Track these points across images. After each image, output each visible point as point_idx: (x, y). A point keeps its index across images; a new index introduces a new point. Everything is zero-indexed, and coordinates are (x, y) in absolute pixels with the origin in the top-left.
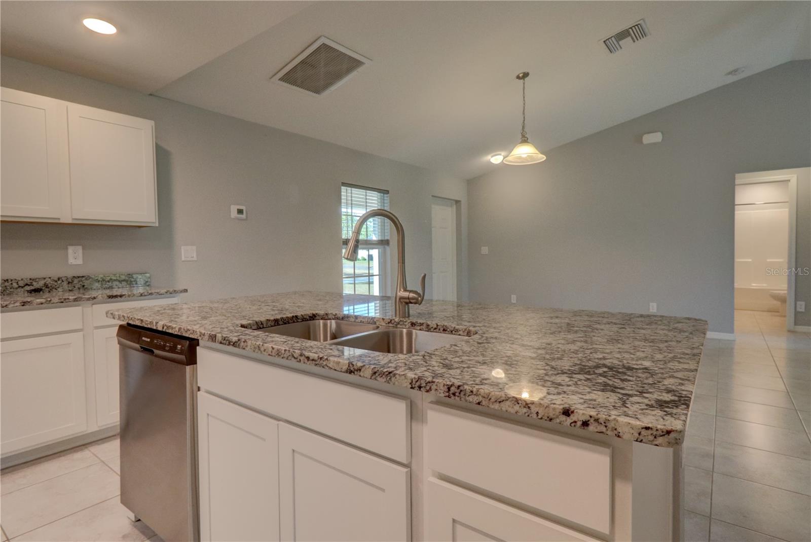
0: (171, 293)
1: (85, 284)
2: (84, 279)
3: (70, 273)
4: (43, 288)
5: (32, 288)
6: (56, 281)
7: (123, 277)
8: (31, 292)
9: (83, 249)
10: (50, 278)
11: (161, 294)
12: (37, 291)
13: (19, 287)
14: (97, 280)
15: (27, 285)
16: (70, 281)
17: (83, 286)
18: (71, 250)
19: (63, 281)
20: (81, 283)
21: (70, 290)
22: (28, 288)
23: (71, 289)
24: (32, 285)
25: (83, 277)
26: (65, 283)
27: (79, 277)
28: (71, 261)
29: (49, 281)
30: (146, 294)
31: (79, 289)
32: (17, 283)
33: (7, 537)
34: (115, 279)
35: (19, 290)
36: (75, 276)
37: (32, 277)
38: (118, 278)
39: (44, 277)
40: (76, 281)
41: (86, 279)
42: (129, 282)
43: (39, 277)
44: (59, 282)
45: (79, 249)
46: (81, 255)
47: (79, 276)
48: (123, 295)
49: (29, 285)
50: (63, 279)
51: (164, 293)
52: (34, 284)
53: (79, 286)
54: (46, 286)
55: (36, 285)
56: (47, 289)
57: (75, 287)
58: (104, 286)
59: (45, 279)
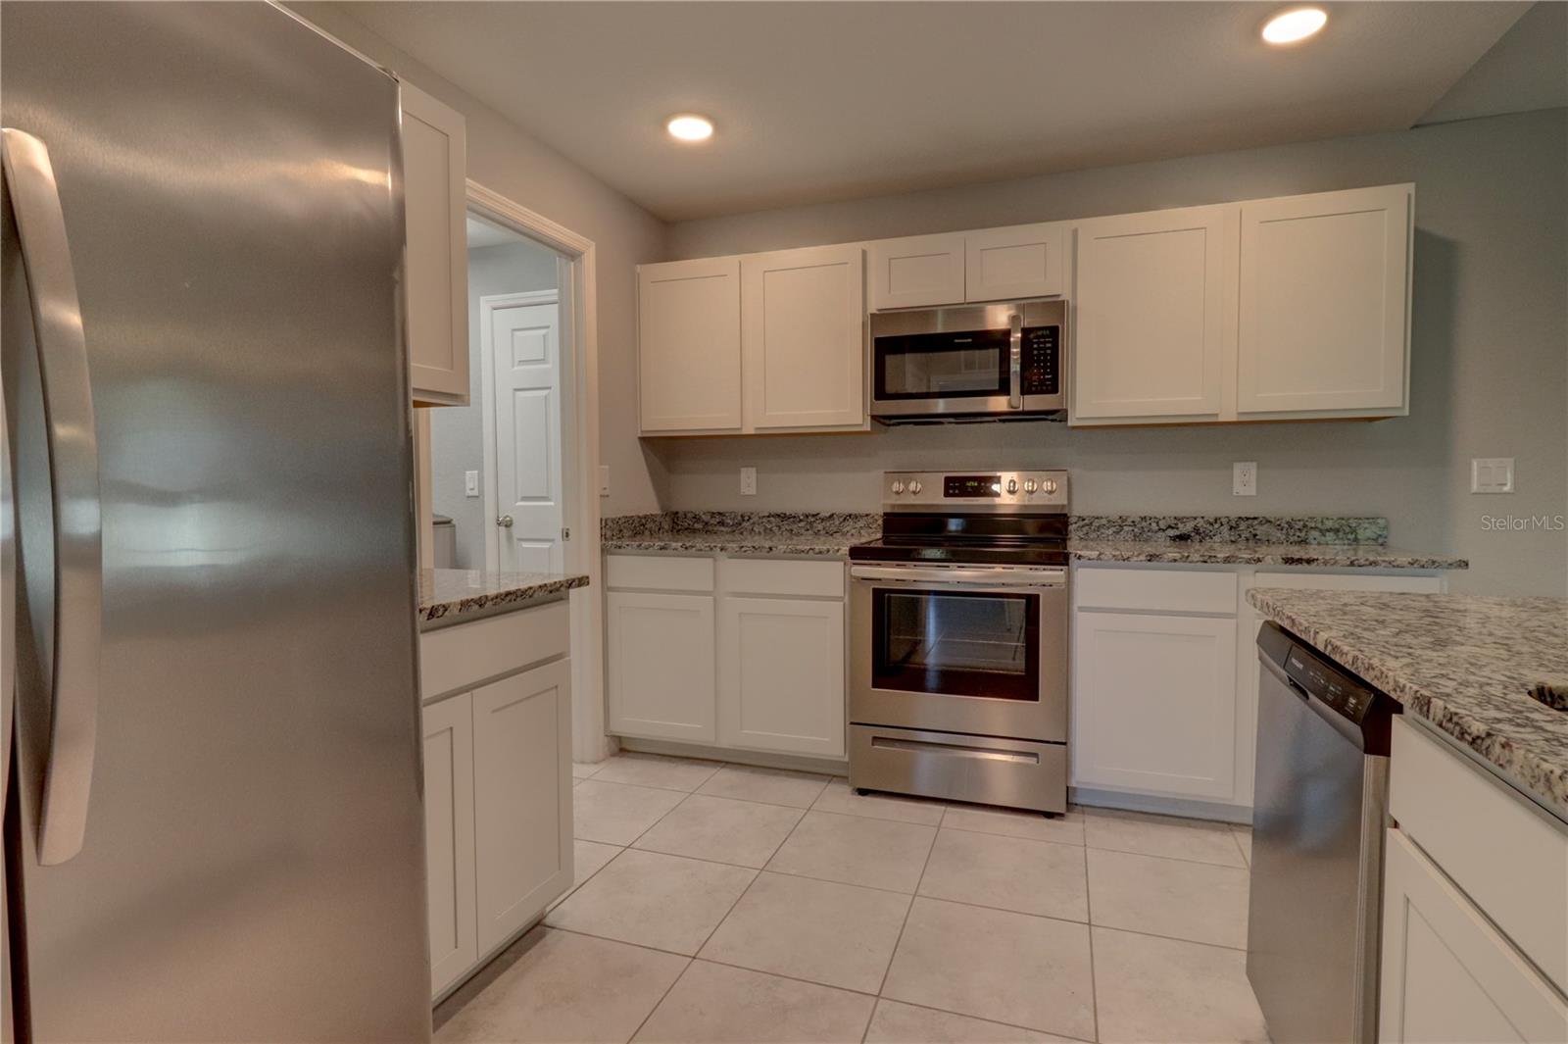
0: (1423, 567)
1: (1258, 532)
2: (1256, 522)
3: (1234, 511)
4: (1193, 534)
5: (1177, 533)
6: (1211, 524)
7: (1329, 524)
8: (1174, 539)
9: (1258, 468)
10: (1203, 518)
11: (1398, 566)
12: (1183, 538)
13: (1160, 529)
14: (1279, 525)
15: (1170, 527)
16: (1234, 525)
17: (1255, 535)
18: (1238, 469)
19: (1222, 525)
20: (1251, 530)
21: (1232, 542)
22: (1172, 533)
23: (1233, 539)
24: (1177, 529)
25: (1255, 518)
26: (1225, 529)
27: (1248, 519)
28: (1239, 489)
29: (1201, 523)
30: (1362, 562)
31: (1247, 540)
32: (1157, 523)
33: (1090, 920)
34: (1313, 526)
35: (1160, 533)
36: (1243, 516)
37: (1180, 514)
38: (1319, 525)
39: (1194, 515)
40: (1243, 525)
41: (1261, 523)
43: (1188, 515)
44: (1216, 526)
45: (1253, 467)
46: (1254, 478)
47: (1248, 516)
48: (1313, 560)
49: (1173, 528)
50: (1222, 520)
51: (1406, 564)
52: (1180, 525)
53: (1248, 535)
54: (1196, 530)
55: (1184, 529)
56: (1197, 537)
57: (1240, 537)
58: (1292, 539)
59: (1195, 519)
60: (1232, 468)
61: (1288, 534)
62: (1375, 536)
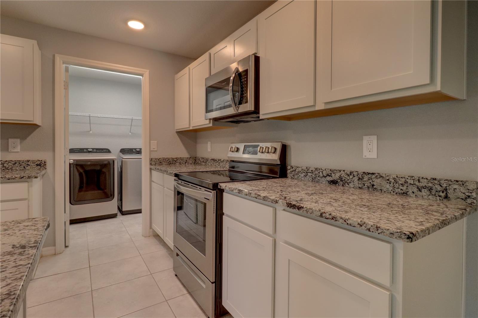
1: (375, 183)
2: (374, 176)
3: (361, 167)
4: (339, 181)
5: (331, 179)
6: (349, 176)
7: (424, 183)
9: (378, 140)
10: (344, 171)
12: (334, 182)
13: (323, 176)
14: (388, 180)
16: (361, 177)
17: (373, 185)
18: (366, 139)
20: (371, 181)
21: (359, 188)
22: (329, 178)
23: (360, 186)
24: (332, 176)
25: (373, 174)
26: (356, 179)
27: (369, 174)
29: (343, 174)
31: (368, 188)
32: (322, 172)
34: (412, 183)
35: (323, 179)
36: (366, 171)
37: (333, 168)
38: (417, 183)
39: (340, 169)
40: (366, 178)
41: (376, 177)
42: (433, 192)
43: (337, 169)
44: (351, 177)
45: (374, 139)
46: (375, 146)
47: (369, 172)
49: (329, 176)
50: (354, 173)
52: (333, 175)
53: (369, 185)
54: (341, 178)
55: (336, 177)
56: (341, 183)
57: (364, 185)
58: (397, 190)
59: (340, 171)
60: (362, 140)
61: (394, 187)
62: (463, 196)
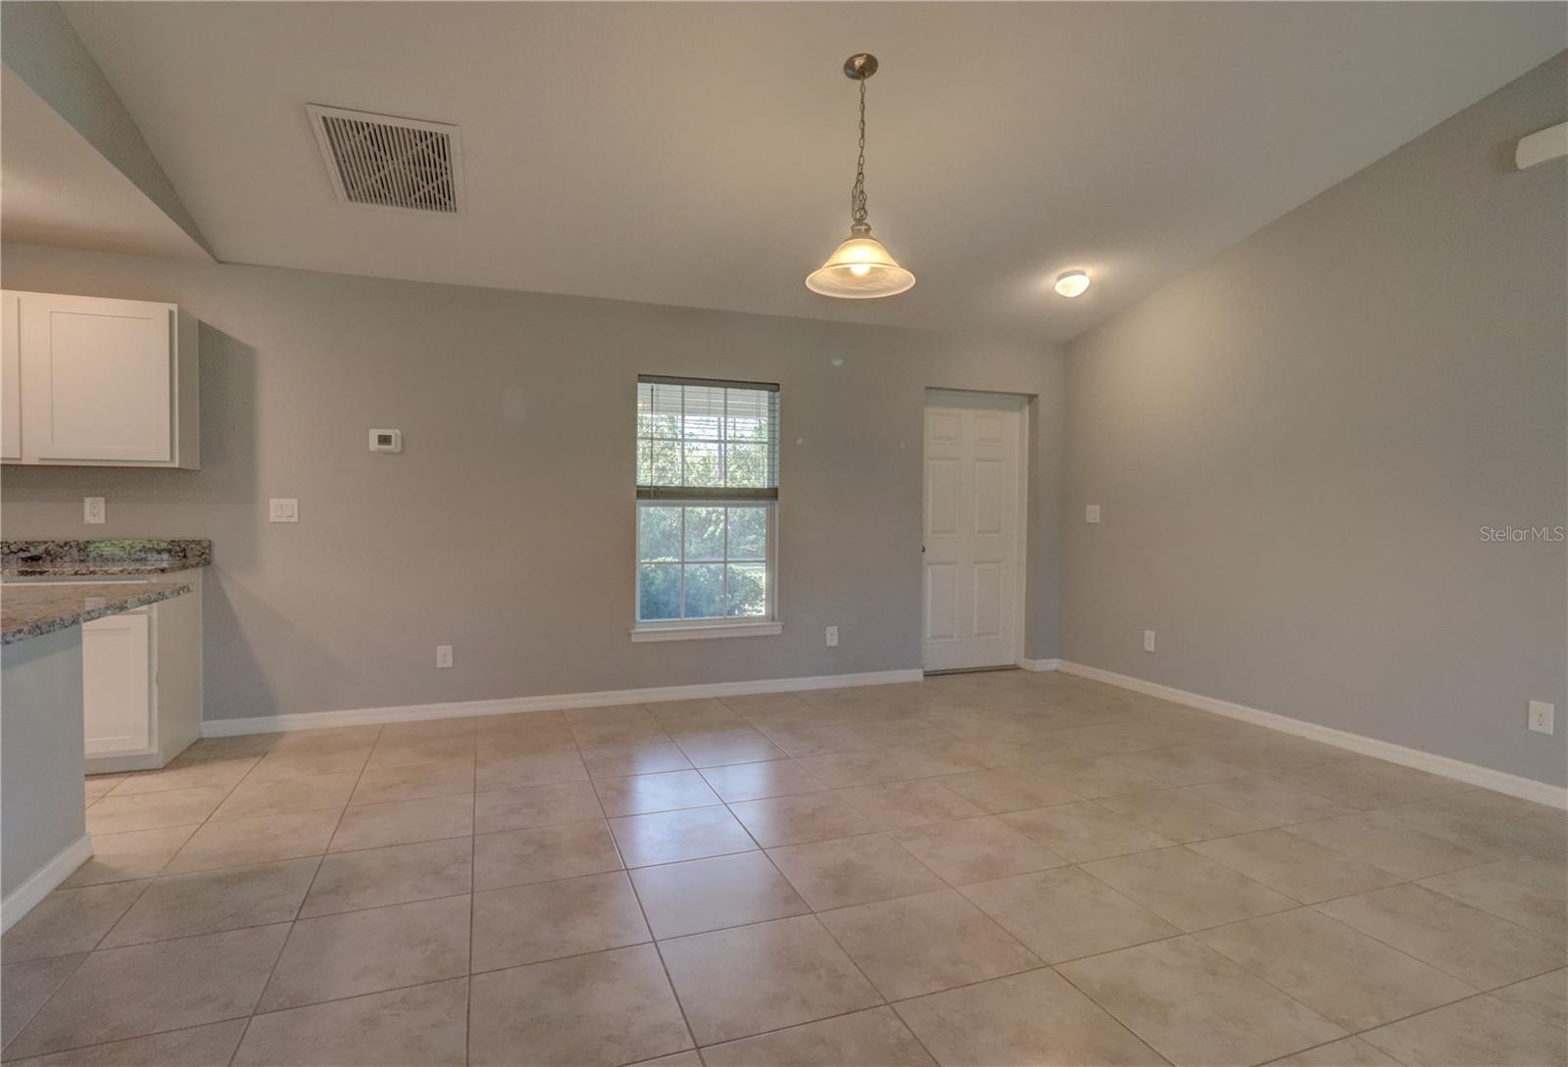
1: (104, 553)
2: (102, 545)
3: (82, 537)
4: (44, 555)
5: (28, 554)
6: (62, 547)
7: (163, 545)
8: (26, 560)
9: (106, 501)
10: (53, 542)
12: (34, 559)
13: (11, 552)
14: (123, 547)
15: (21, 550)
16: (82, 547)
17: (102, 555)
18: (88, 501)
19: (71, 547)
20: (98, 551)
21: (81, 561)
22: (23, 555)
23: (82, 558)
24: (29, 551)
25: (101, 542)
26: (74, 551)
27: (95, 542)
28: (89, 519)
29: (51, 546)
31: (95, 559)
32: (9, 547)
34: (151, 547)
35: (11, 557)
36: (90, 540)
37: (29, 539)
38: (156, 546)
39: (46, 540)
40: (90, 548)
41: (106, 546)
42: (173, 553)
43: (40, 540)
44: (66, 548)
45: (101, 502)
46: (103, 511)
47: (95, 540)
49: (24, 551)
50: (72, 543)
52: (32, 549)
53: (95, 555)
54: (47, 552)
55: (33, 552)
56: (49, 558)
59: (46, 542)
60: (83, 501)
61: (130, 554)
62: (199, 553)
